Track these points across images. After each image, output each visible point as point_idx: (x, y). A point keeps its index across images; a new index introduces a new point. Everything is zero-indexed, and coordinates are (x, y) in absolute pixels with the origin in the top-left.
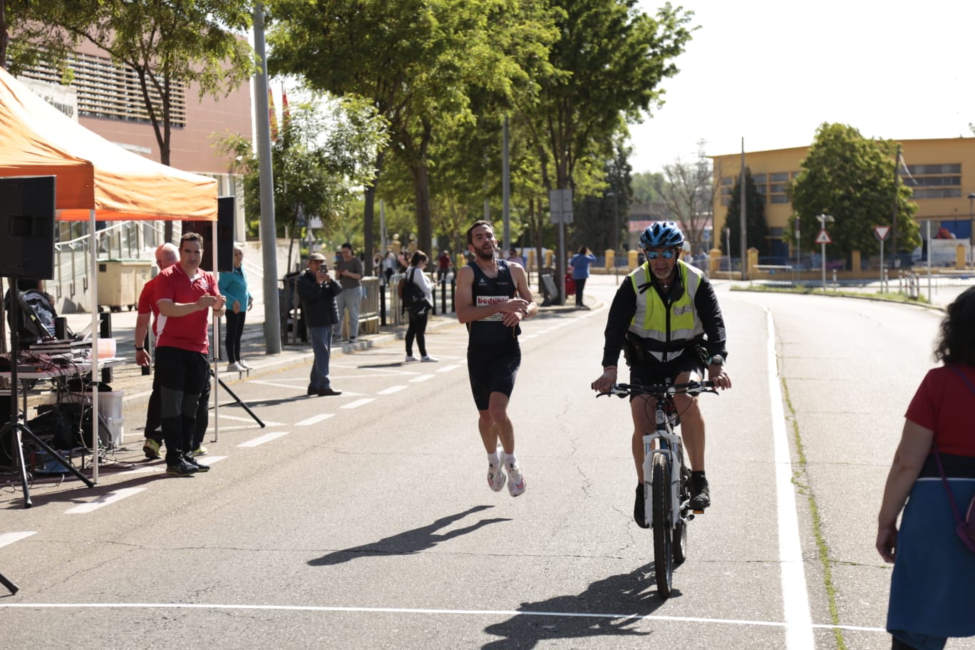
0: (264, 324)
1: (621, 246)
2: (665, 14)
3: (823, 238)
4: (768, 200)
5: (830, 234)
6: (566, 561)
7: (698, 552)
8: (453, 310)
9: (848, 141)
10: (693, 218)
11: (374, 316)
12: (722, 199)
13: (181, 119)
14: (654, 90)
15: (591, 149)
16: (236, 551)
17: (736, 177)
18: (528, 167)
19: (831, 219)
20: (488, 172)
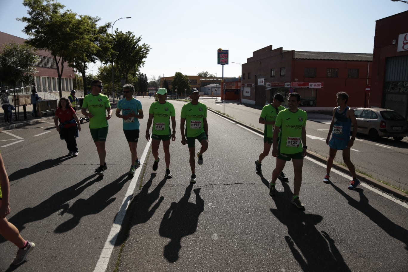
2: (144, 45)
3: (176, 90)
5: (177, 90)
17: (163, 81)
19: (177, 87)
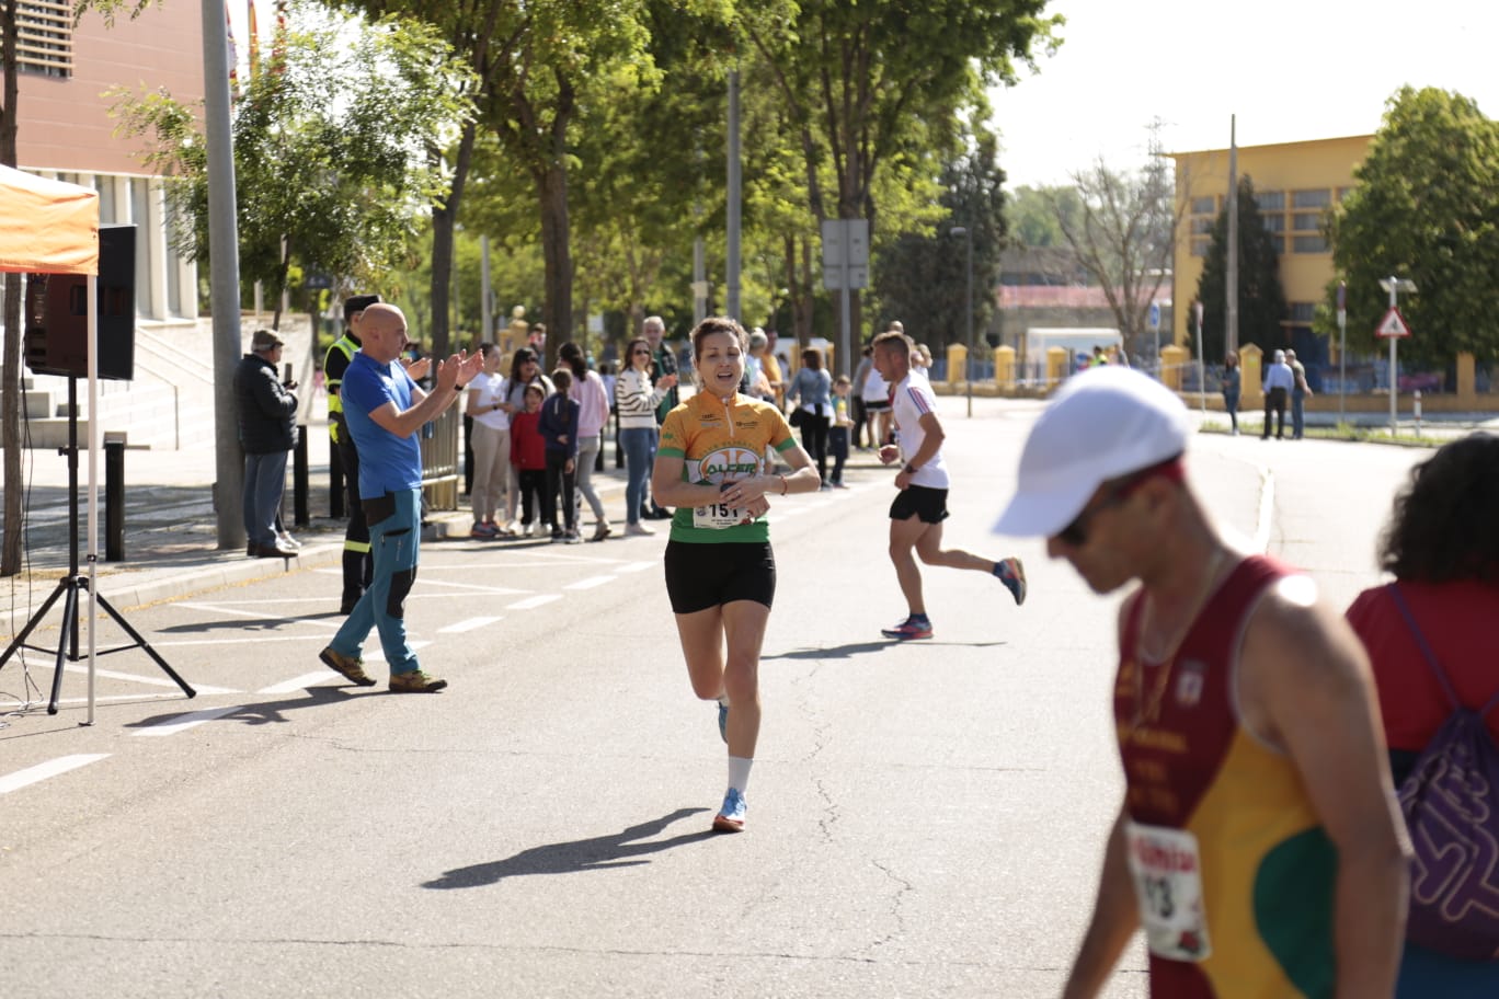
0: (214, 486)
1: (982, 339)
3: (1393, 326)
4: (1288, 245)
5: (1408, 318)
6: (762, 966)
7: (1028, 950)
8: (620, 464)
9: (1452, 123)
10: (1127, 282)
11: (448, 473)
12: (1192, 242)
13: (62, 59)
14: (1040, 16)
15: (911, 137)
16: (97, 943)
17: (1221, 197)
18: (781, 172)
19: (1411, 286)
20: (702, 180)
